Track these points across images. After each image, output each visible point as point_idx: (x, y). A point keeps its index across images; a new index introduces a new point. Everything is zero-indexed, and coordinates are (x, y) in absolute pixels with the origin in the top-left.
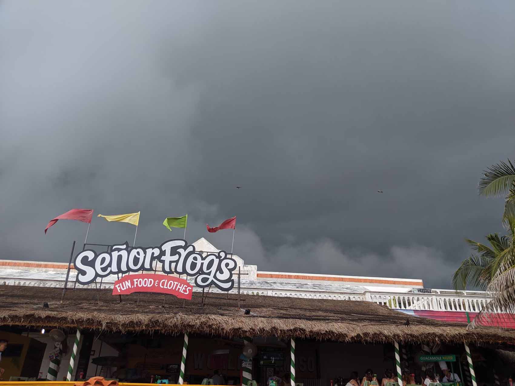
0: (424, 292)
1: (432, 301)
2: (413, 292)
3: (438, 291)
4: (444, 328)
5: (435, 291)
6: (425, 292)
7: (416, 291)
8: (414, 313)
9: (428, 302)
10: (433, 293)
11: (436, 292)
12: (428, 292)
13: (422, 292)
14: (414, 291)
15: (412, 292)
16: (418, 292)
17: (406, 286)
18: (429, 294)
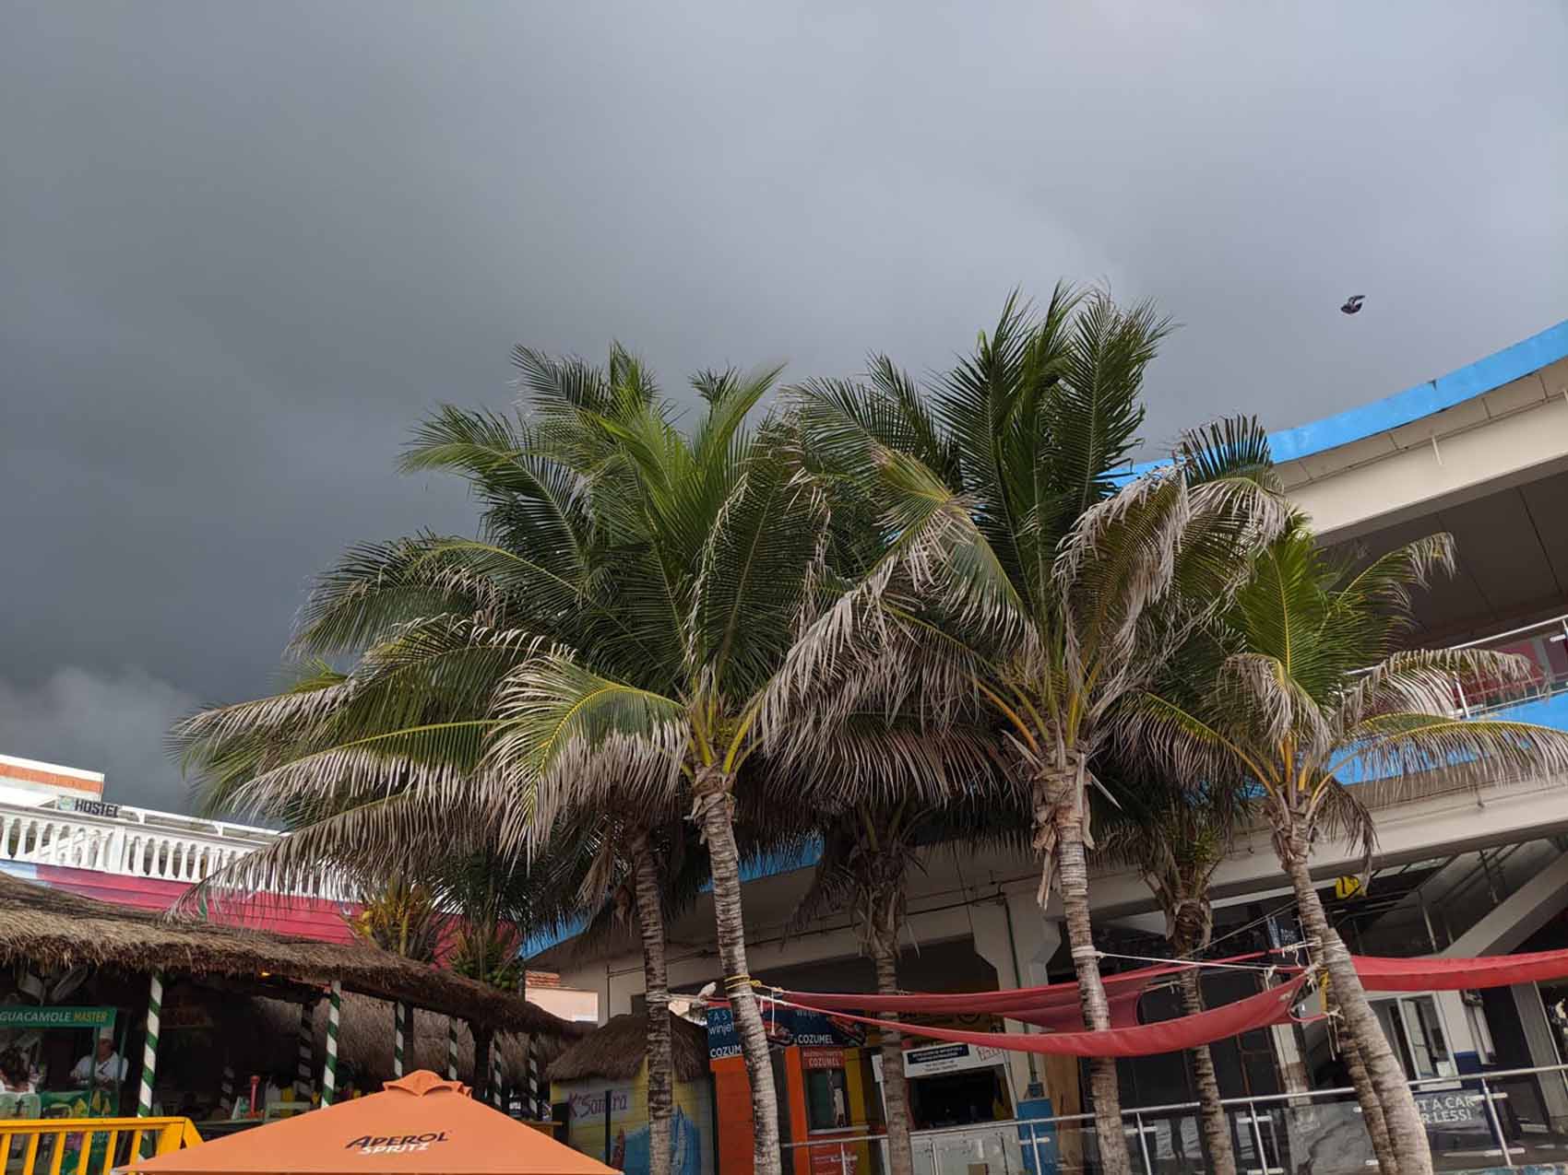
0: (93, 813)
1: (108, 843)
2: (59, 808)
3: (141, 813)
4: (102, 924)
5: (132, 814)
6: (97, 814)
7: (68, 807)
8: (38, 872)
9: (95, 843)
10: (122, 817)
11: (132, 816)
12: (108, 815)
13: (88, 812)
14: (62, 807)
15: (52, 806)
16: (76, 809)
17: (44, 786)
18: (108, 818)
